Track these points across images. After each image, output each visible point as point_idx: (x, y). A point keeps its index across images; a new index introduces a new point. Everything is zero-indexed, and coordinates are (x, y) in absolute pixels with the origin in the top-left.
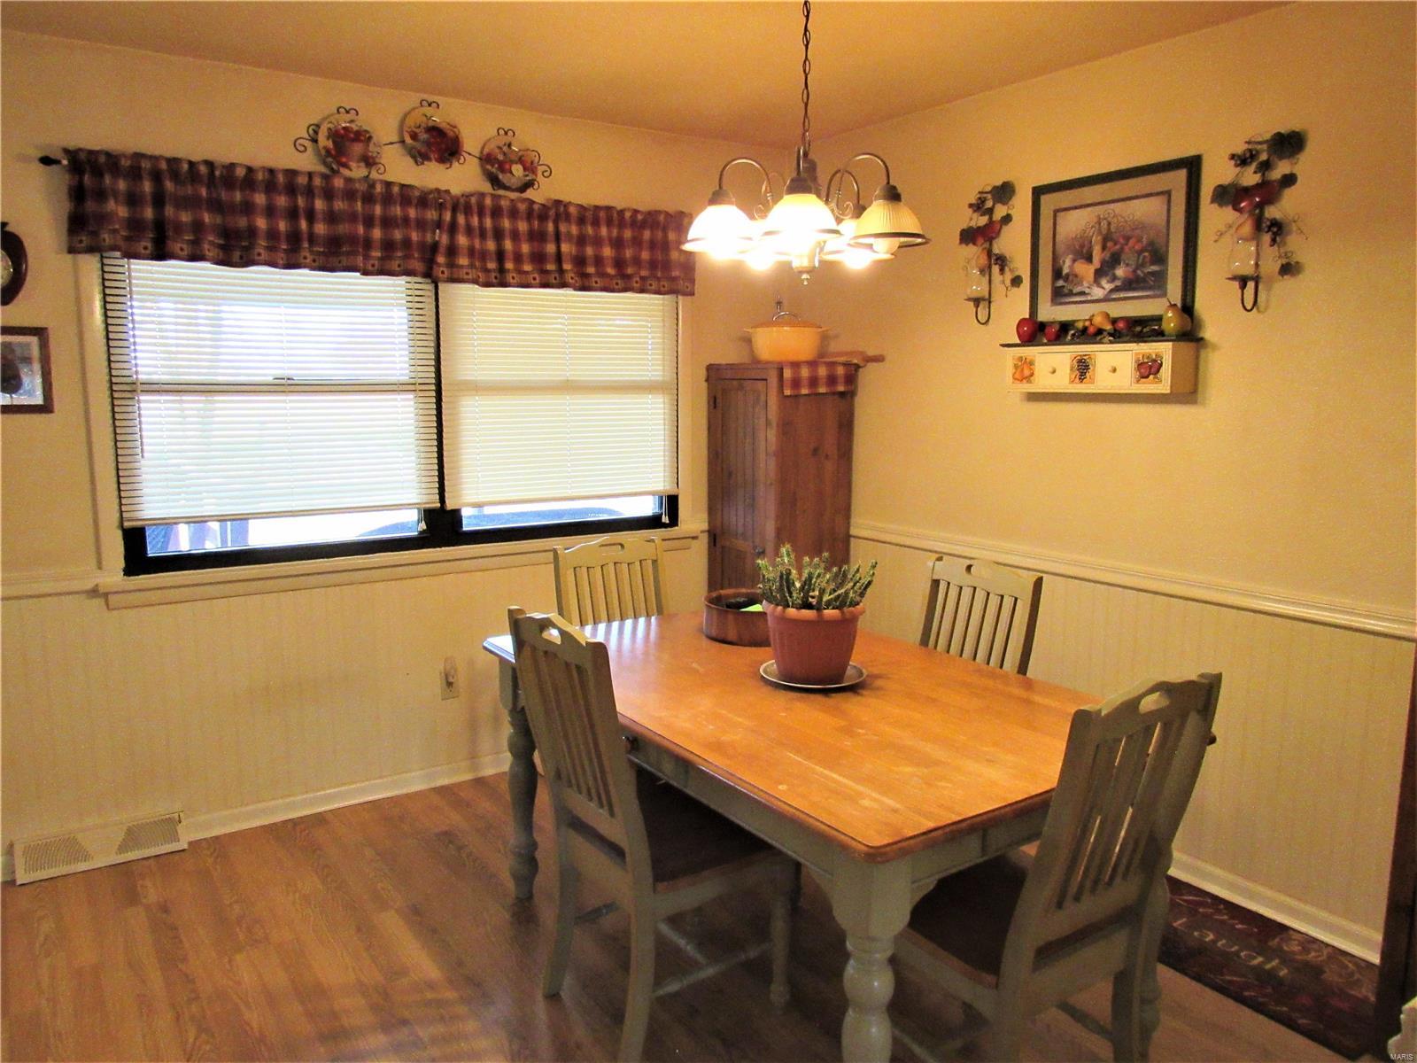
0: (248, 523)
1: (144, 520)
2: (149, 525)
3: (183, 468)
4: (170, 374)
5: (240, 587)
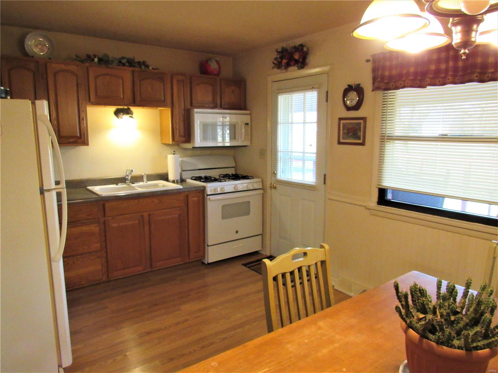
0: (444, 199)
1: (383, 186)
2: (389, 189)
3: (402, 169)
4: (403, 133)
5: (434, 225)
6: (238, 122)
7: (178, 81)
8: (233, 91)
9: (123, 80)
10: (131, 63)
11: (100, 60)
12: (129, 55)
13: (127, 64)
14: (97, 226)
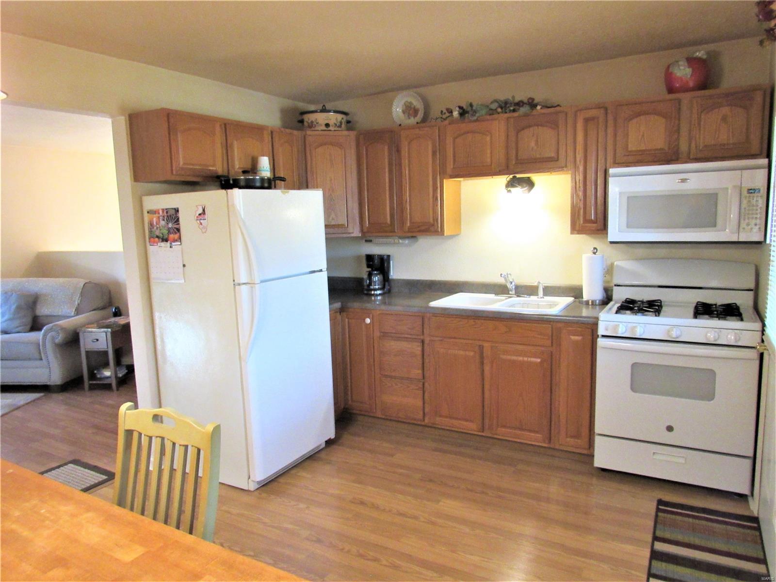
6: (727, 189)
7: (587, 121)
8: (724, 119)
9: (491, 137)
10: (505, 106)
11: (463, 113)
12: (503, 96)
13: (499, 110)
14: (418, 346)
